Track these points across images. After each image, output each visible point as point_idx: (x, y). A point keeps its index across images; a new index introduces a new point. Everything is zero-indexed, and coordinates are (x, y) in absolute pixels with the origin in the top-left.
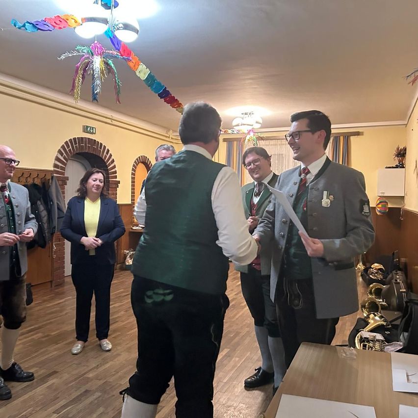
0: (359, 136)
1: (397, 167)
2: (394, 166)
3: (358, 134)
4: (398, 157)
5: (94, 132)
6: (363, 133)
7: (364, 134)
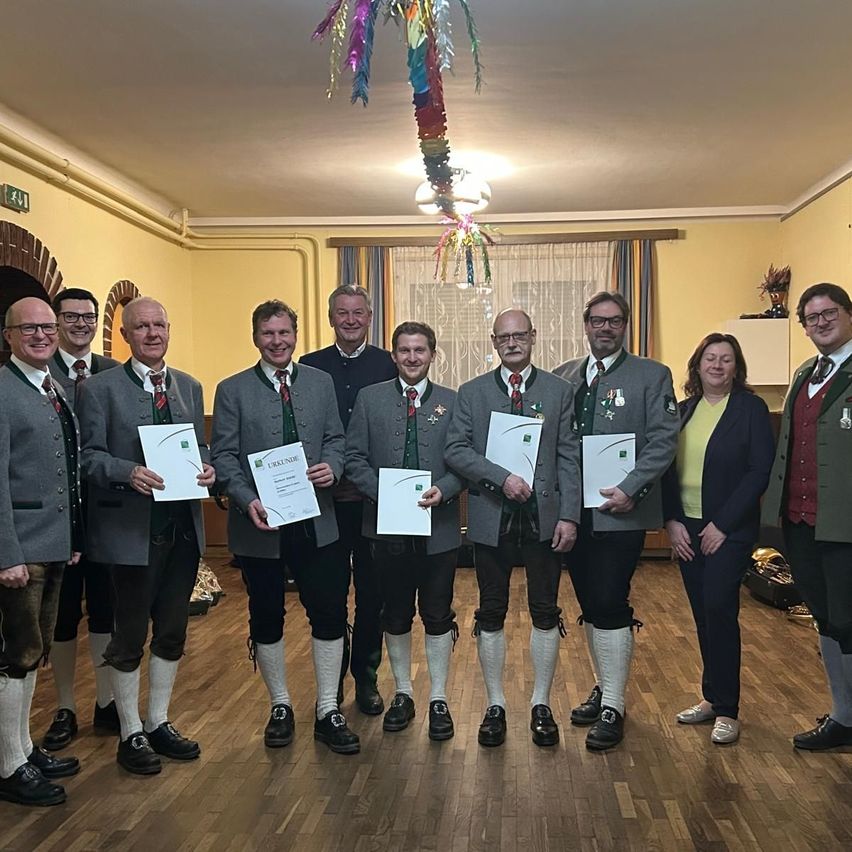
0: (675, 241)
1: (769, 315)
2: (763, 313)
3: (674, 235)
4: (771, 291)
5: (26, 206)
6: (684, 232)
7: (688, 235)
